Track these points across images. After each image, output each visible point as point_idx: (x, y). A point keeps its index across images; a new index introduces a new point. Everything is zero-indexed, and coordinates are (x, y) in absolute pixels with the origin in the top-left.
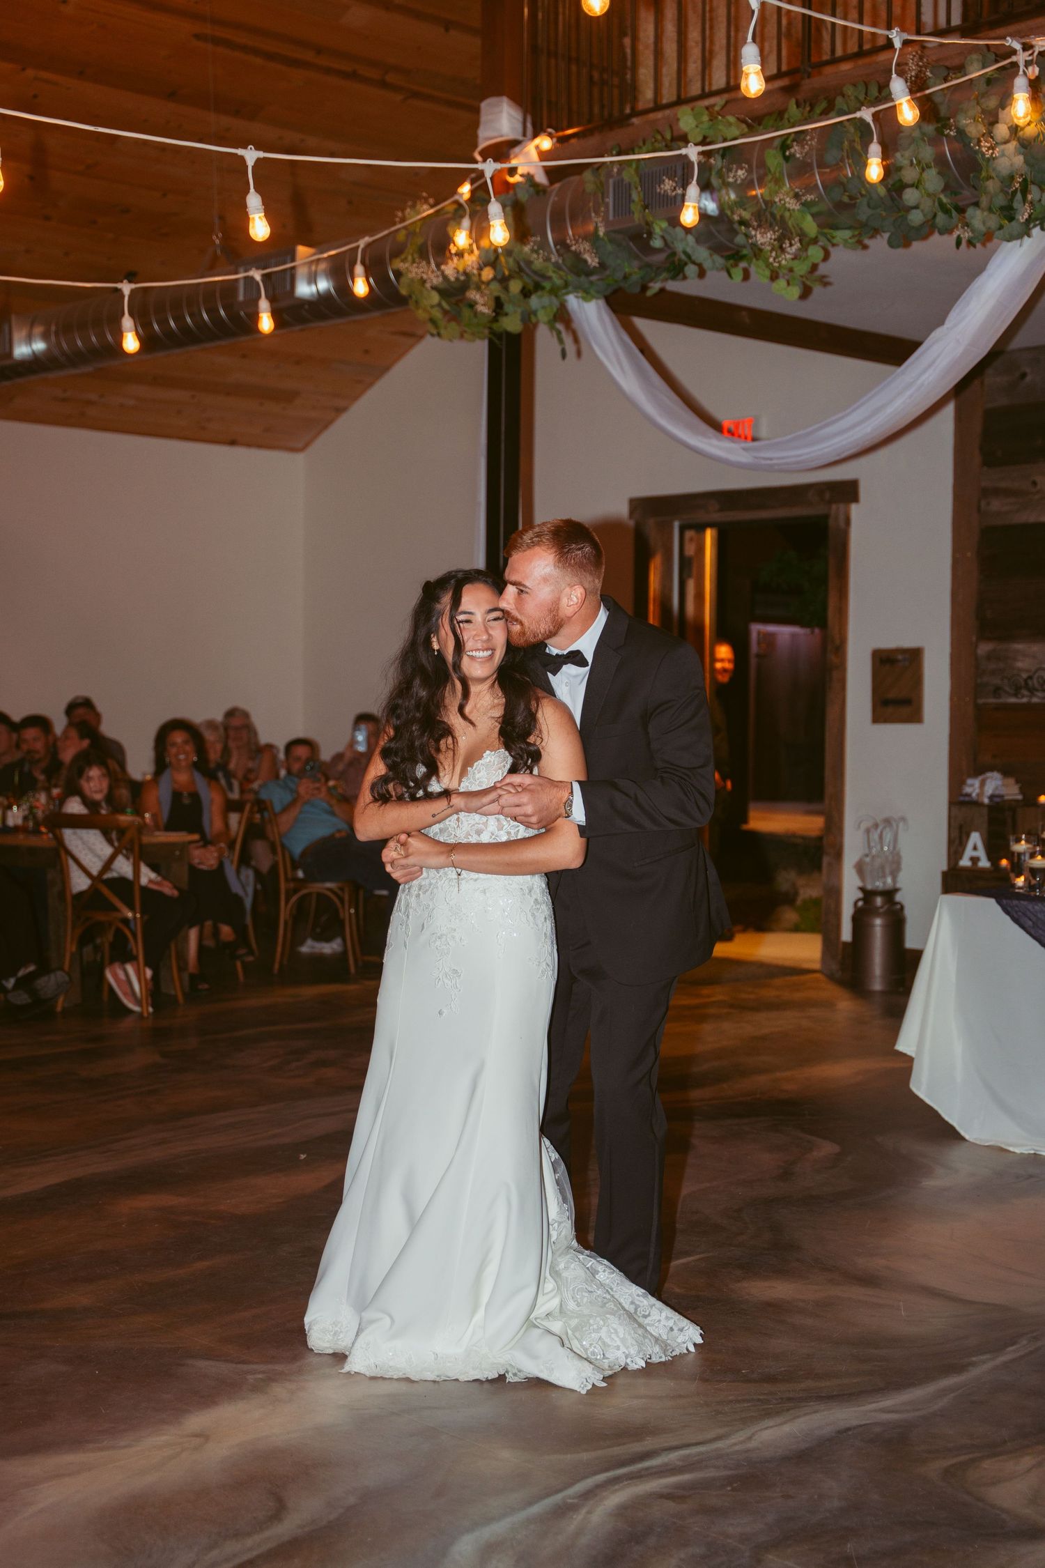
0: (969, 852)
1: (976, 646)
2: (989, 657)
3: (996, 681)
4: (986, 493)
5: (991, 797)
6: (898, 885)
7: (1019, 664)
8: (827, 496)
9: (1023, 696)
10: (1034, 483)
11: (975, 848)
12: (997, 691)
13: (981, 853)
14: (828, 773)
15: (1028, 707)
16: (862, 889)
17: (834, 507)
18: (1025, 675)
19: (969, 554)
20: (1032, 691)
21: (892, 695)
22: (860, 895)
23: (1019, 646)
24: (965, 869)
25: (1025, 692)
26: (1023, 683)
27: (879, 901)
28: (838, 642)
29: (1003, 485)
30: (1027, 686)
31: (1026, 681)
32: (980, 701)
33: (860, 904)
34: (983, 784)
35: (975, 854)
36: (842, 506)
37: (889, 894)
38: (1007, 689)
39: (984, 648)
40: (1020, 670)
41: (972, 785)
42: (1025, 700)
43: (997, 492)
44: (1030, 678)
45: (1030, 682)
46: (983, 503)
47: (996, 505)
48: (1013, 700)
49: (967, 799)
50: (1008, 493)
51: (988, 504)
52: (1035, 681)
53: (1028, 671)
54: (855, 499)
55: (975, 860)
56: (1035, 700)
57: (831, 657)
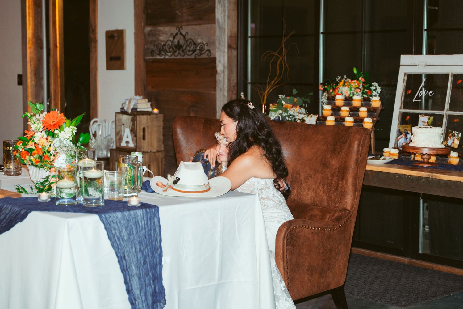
0: (125, 139)
1: (144, 29)
2: (149, 35)
3: (152, 47)
7: (161, 38)
9: (162, 55)
12: (152, 53)
14: (91, 96)
15: (165, 61)
18: (163, 44)
20: (165, 52)
21: (113, 55)
23: (161, 28)
24: (124, 148)
25: (163, 53)
28: (93, 27)
32: (146, 58)
38: (156, 51)
39: (147, 29)
40: (162, 41)
42: (163, 57)
44: (165, 45)
45: (164, 47)
48: (158, 57)
52: (166, 47)
53: (164, 41)
55: (128, 143)
56: (167, 57)
57: (91, 35)
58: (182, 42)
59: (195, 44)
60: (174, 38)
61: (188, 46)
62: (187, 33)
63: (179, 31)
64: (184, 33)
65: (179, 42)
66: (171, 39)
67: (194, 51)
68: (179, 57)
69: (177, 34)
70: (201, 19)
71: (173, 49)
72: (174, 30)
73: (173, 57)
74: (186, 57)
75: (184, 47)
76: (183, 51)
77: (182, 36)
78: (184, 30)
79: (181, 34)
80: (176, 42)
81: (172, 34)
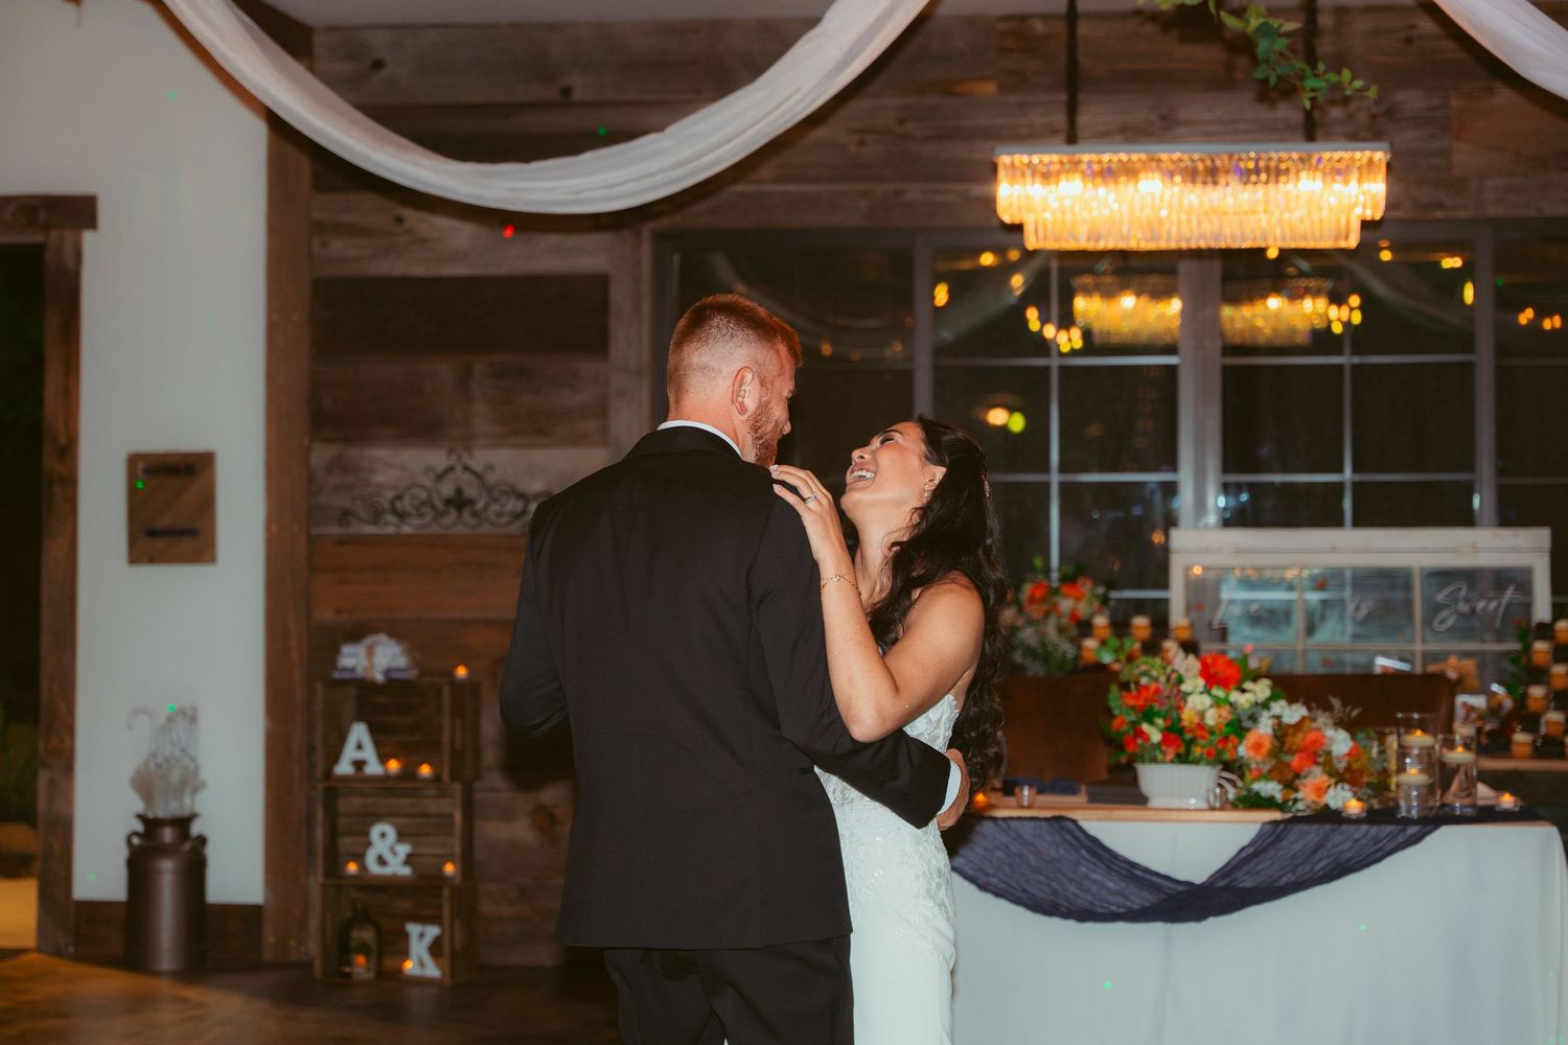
0: (349, 753)
1: (308, 451)
2: (329, 467)
3: (343, 501)
4: (319, 228)
5: (388, 671)
6: (198, 808)
7: (379, 478)
8: (42, 216)
9: (386, 524)
10: (399, 220)
11: (359, 747)
12: (345, 516)
13: (369, 753)
15: (398, 540)
16: (142, 817)
17: (54, 234)
18: (390, 494)
19: (296, 317)
20: (402, 516)
21: (165, 521)
22: (139, 827)
23: (378, 453)
24: (345, 779)
25: (390, 518)
26: (387, 506)
27: (168, 835)
28: (63, 440)
29: (347, 218)
30: (395, 511)
31: (392, 503)
32: (316, 531)
33: (136, 841)
34: (370, 652)
35: (359, 756)
36: (69, 234)
37: (183, 823)
38: (362, 514)
39: (321, 454)
40: (379, 486)
41: (353, 655)
42: (390, 530)
43: (338, 229)
44: (399, 497)
45: (397, 505)
46: (316, 242)
47: (338, 246)
48: (369, 529)
49: (346, 676)
50: (356, 231)
51: (324, 245)
52: (405, 503)
53: (392, 488)
54: (92, 223)
55: (359, 765)
56: (406, 529)
57: (50, 462)
58: (470, 491)
59: (521, 496)
60: (440, 477)
61: (496, 500)
62: (490, 467)
63: (460, 459)
64: (479, 468)
65: (459, 491)
66: (428, 482)
67: (517, 516)
68: (460, 529)
69: (451, 469)
70: (540, 432)
71: (433, 507)
72: (438, 458)
73: (435, 529)
74: (486, 528)
75: (480, 505)
76: (475, 514)
77: (467, 476)
78: (480, 458)
79: (467, 468)
80: (447, 489)
81: (429, 469)
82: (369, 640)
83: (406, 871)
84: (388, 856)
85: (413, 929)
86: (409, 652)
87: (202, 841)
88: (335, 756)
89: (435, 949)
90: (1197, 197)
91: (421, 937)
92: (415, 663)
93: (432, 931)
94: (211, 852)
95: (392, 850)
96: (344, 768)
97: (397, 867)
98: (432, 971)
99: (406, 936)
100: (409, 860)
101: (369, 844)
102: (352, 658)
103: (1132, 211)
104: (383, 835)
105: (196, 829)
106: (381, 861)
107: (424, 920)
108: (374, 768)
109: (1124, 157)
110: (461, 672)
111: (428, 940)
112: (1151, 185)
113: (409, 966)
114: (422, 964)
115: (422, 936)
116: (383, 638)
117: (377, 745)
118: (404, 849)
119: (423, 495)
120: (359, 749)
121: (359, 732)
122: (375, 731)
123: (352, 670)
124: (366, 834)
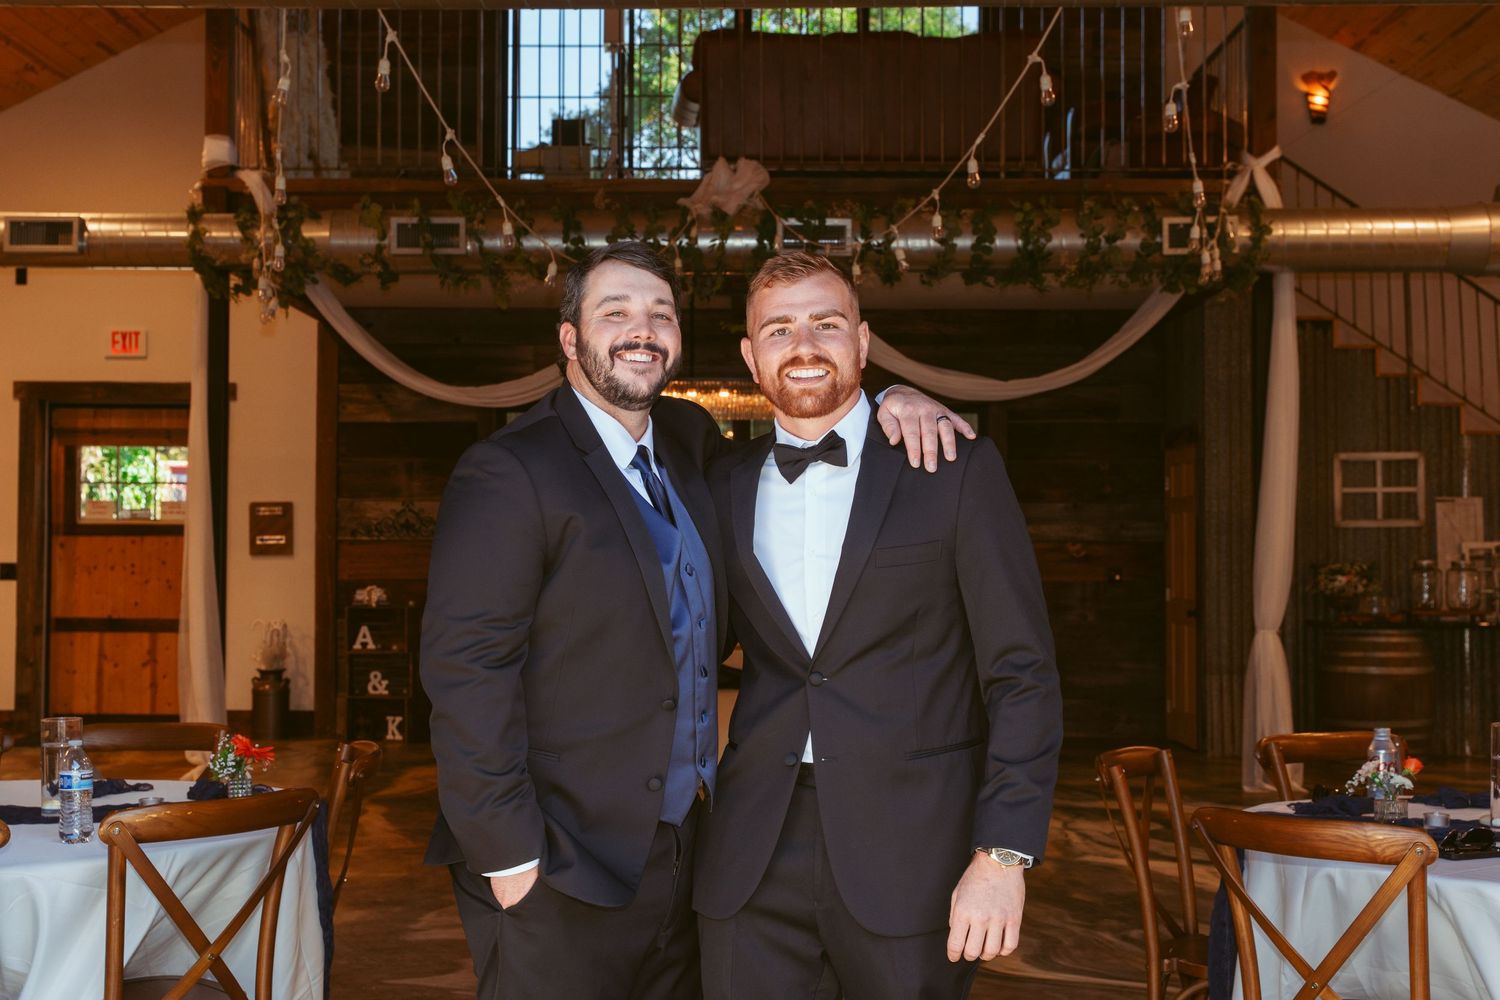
0: (360, 639)
1: (336, 501)
2: (347, 511)
3: (353, 525)
4: (343, 400)
5: (378, 602)
7: (369, 515)
9: (373, 536)
10: (380, 396)
11: (364, 636)
12: (353, 532)
13: (369, 639)
15: (378, 542)
16: (260, 670)
18: (375, 522)
19: (330, 440)
20: (381, 533)
22: (258, 675)
23: (369, 503)
24: (357, 651)
25: (376, 533)
26: (373, 528)
27: (270, 678)
29: (355, 396)
30: (376, 530)
31: (376, 526)
32: (340, 540)
33: (257, 681)
34: (369, 594)
35: (364, 640)
37: (280, 673)
38: (361, 531)
39: (342, 503)
40: (370, 519)
41: (362, 594)
42: (375, 538)
43: (351, 400)
44: (379, 524)
45: (378, 527)
46: (340, 407)
47: (351, 408)
48: (365, 538)
49: (359, 604)
51: (344, 408)
52: (382, 526)
53: (376, 519)
55: (364, 645)
56: (382, 538)
58: (413, 521)
60: (398, 515)
61: (424, 526)
62: (422, 510)
63: (408, 506)
64: (416, 510)
65: (407, 521)
66: (393, 517)
68: (408, 539)
69: (403, 511)
71: (395, 528)
72: (398, 506)
73: (396, 539)
74: (419, 538)
75: (417, 527)
76: (415, 532)
77: (412, 514)
78: (417, 506)
79: (410, 510)
80: (402, 520)
81: (393, 511)
82: (369, 588)
83: (386, 692)
84: (378, 686)
85: (390, 719)
86: (385, 593)
87: (288, 681)
88: (353, 641)
89: (400, 727)
90: (742, 399)
91: (393, 723)
92: (389, 598)
93: (399, 719)
94: (292, 686)
95: (380, 683)
96: (357, 646)
97: (382, 691)
98: (399, 737)
99: (386, 723)
100: (387, 688)
101: (369, 680)
102: (361, 595)
103: (716, 403)
104: (376, 676)
105: (286, 675)
106: (375, 688)
107: (395, 715)
108: (371, 646)
109: (713, 383)
110: (411, 603)
111: (396, 723)
112: (724, 394)
113: (389, 737)
114: (393, 734)
115: (394, 721)
116: (374, 587)
117: (372, 636)
118: (385, 683)
119: (390, 523)
120: (365, 638)
121: (364, 630)
122: (371, 629)
123: (361, 601)
124: (368, 676)
